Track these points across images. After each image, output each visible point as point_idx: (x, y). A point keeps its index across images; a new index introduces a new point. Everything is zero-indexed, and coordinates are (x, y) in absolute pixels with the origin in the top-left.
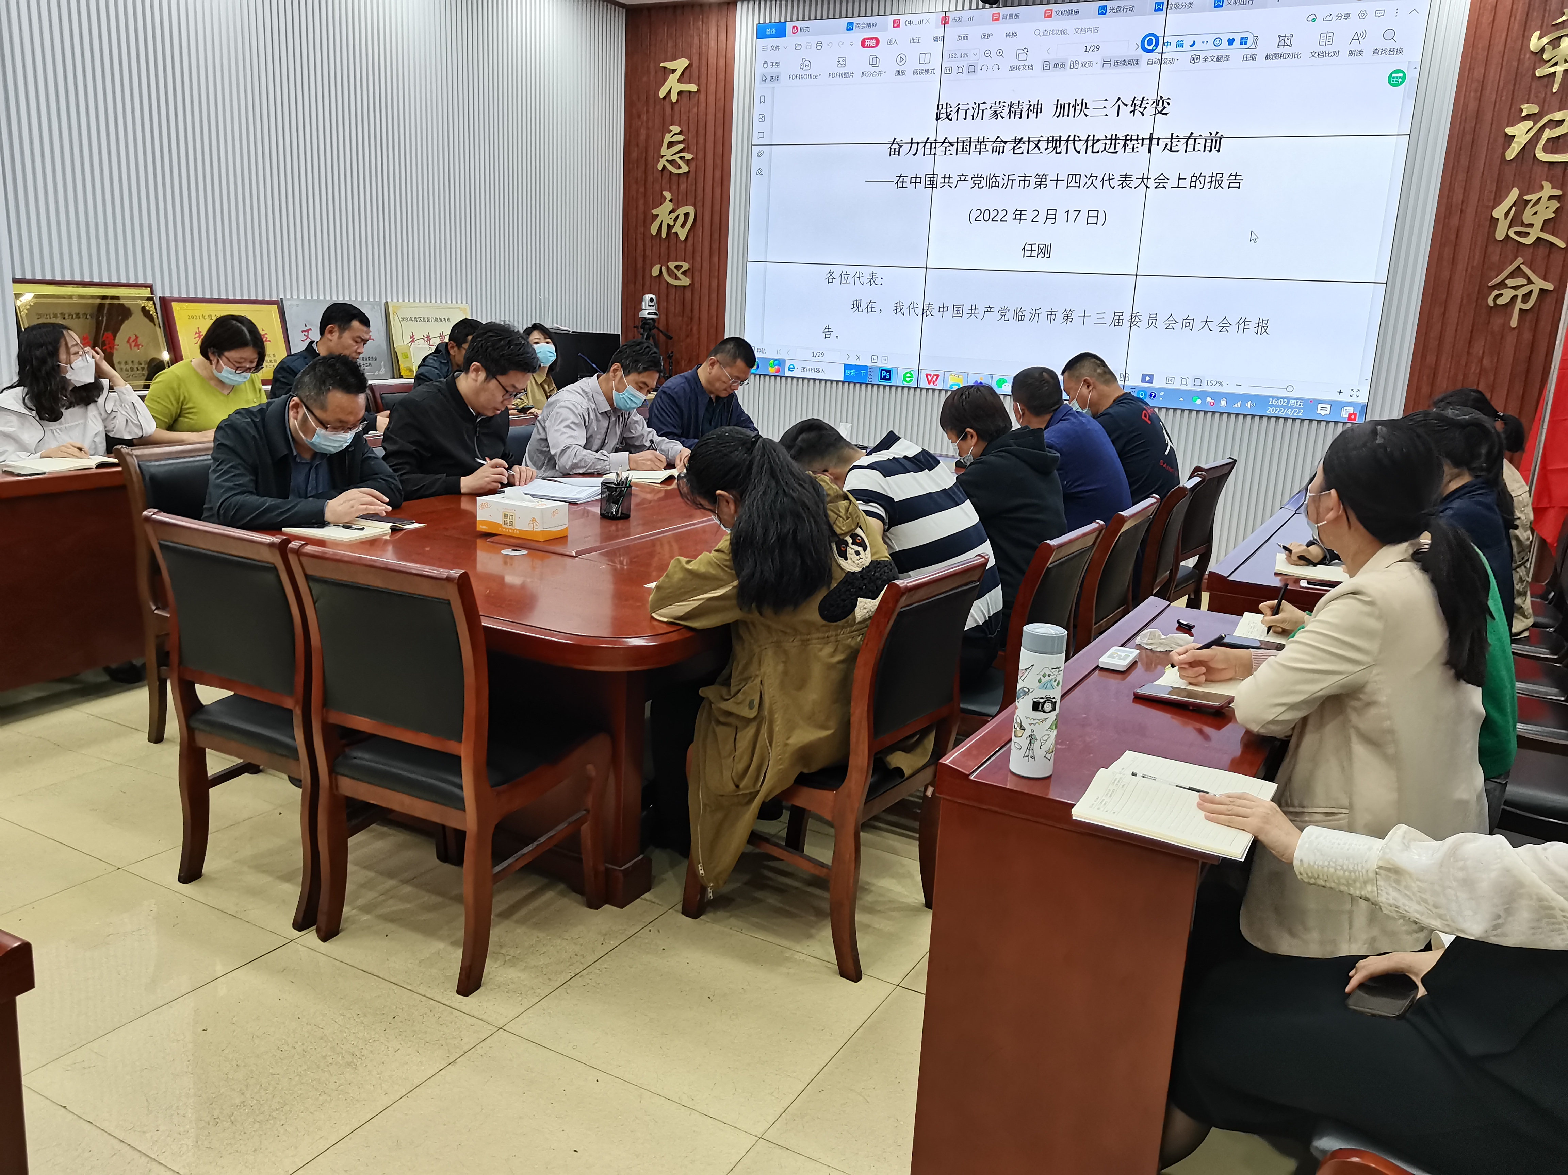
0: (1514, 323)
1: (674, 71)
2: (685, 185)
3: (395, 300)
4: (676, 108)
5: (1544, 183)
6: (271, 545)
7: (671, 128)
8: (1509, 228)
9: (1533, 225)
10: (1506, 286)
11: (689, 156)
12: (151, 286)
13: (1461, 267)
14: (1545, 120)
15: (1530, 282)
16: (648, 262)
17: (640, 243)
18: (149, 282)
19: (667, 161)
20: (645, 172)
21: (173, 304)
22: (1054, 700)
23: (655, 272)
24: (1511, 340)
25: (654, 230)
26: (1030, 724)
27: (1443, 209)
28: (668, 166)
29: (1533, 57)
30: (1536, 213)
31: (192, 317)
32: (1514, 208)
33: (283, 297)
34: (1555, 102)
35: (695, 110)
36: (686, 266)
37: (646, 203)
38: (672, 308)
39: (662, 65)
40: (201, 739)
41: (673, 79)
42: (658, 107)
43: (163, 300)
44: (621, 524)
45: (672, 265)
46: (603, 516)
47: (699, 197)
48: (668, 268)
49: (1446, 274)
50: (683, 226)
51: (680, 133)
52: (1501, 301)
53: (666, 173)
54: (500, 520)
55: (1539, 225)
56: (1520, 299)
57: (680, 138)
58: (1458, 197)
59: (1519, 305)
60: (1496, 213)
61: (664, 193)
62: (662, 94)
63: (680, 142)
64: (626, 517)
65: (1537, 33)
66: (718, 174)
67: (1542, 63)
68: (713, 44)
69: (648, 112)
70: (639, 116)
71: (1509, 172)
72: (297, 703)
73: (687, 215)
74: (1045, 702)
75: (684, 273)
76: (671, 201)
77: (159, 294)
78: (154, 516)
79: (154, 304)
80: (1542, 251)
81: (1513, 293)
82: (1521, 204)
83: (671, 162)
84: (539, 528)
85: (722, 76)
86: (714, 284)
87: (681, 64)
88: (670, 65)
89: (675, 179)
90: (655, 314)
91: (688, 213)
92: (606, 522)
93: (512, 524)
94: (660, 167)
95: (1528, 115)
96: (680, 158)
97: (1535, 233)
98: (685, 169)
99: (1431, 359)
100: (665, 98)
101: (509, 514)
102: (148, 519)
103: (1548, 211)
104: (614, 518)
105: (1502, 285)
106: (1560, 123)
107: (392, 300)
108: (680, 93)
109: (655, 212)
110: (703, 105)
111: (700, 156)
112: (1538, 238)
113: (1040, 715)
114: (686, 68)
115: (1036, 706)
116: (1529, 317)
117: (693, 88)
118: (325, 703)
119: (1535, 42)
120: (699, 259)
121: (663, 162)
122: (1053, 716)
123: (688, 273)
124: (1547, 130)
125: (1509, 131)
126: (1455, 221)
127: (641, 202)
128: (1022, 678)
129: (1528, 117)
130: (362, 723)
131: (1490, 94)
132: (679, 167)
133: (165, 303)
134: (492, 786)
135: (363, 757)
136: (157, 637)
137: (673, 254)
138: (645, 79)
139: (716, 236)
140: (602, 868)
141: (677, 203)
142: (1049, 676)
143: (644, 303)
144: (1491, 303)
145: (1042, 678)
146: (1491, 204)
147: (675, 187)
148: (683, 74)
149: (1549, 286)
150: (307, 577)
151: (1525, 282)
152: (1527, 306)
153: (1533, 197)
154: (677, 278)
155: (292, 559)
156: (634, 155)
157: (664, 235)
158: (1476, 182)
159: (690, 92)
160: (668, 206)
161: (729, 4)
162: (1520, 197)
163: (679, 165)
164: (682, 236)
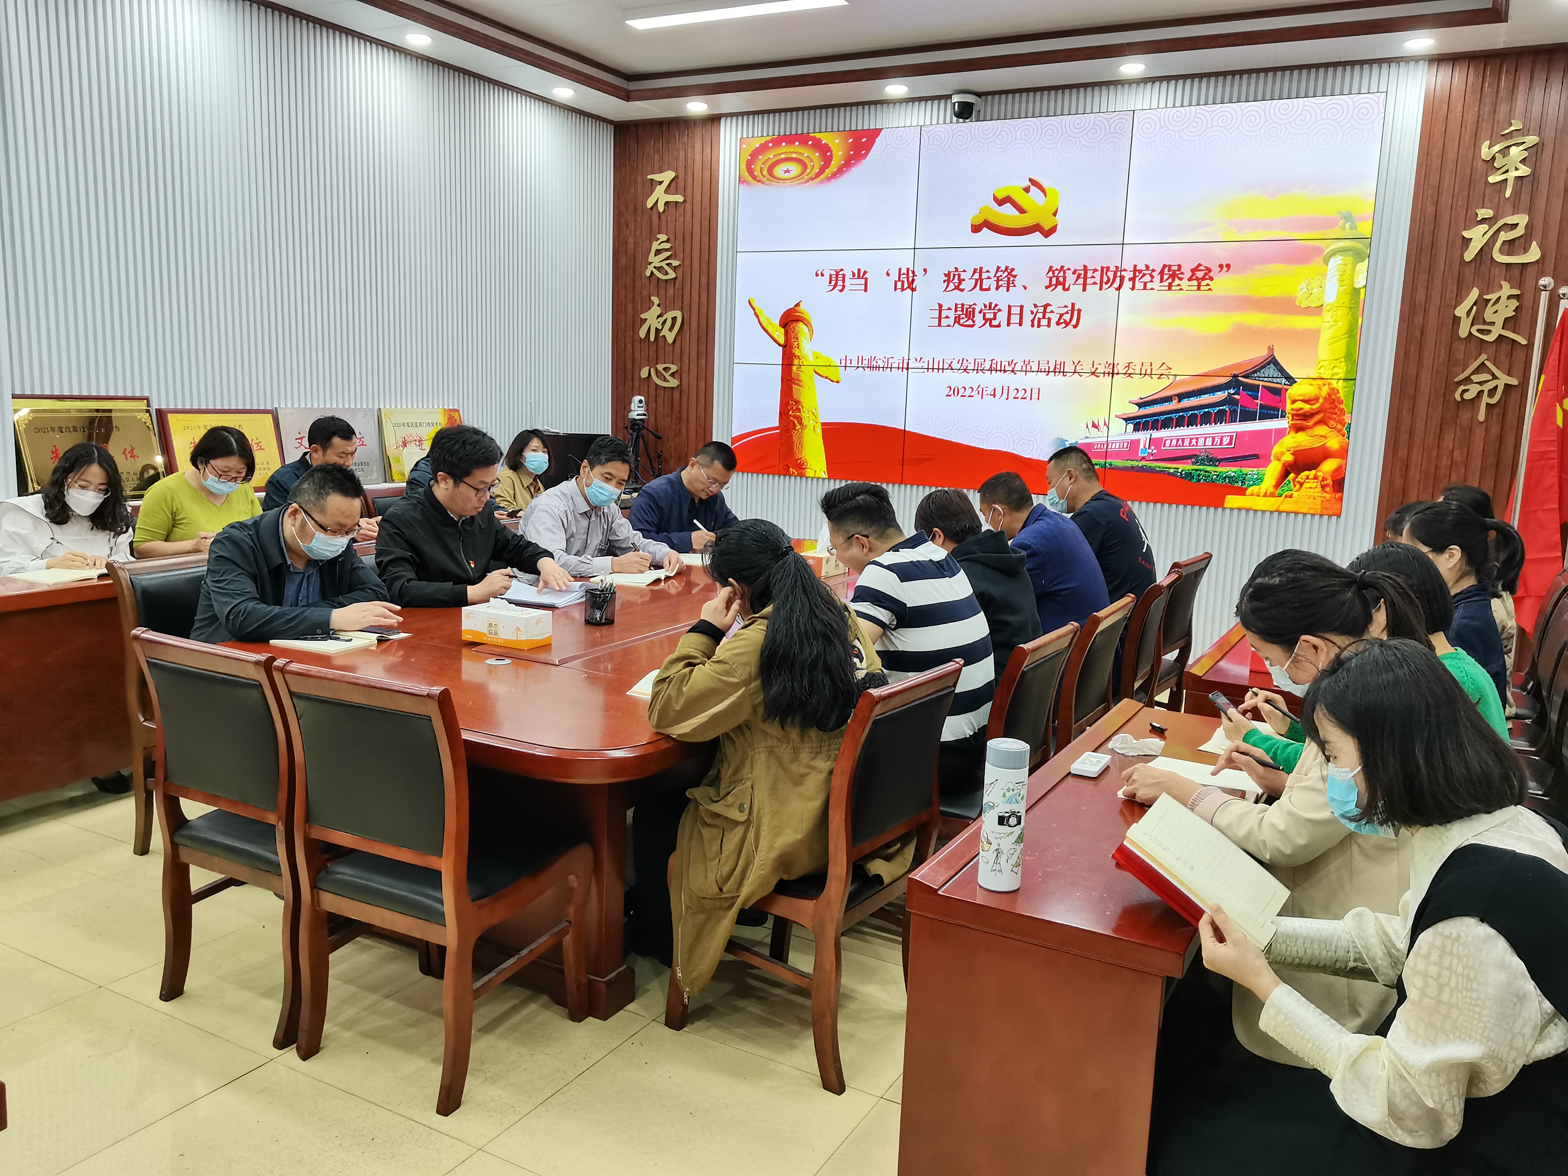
0: (1482, 417)
1: (661, 183)
2: (673, 290)
3: (388, 407)
4: (663, 217)
5: (1502, 283)
6: (257, 663)
7: (658, 236)
8: (1472, 325)
9: (1494, 323)
10: (1472, 382)
11: (675, 263)
12: (147, 399)
13: (1427, 362)
14: (1500, 223)
15: (1495, 377)
16: (637, 365)
17: (629, 346)
18: (146, 394)
19: (655, 267)
20: (633, 279)
21: (169, 415)
22: (1019, 814)
23: (644, 373)
24: (1479, 433)
25: (642, 333)
26: (996, 838)
27: (1407, 308)
28: (656, 272)
29: (1485, 164)
30: (1496, 312)
31: (188, 428)
32: (1475, 308)
33: (277, 406)
34: (1509, 207)
35: (682, 219)
36: (674, 368)
37: (634, 308)
38: (661, 409)
39: (649, 177)
40: (185, 855)
41: (659, 192)
42: (646, 216)
43: (159, 412)
44: (605, 630)
45: (660, 367)
46: (589, 622)
47: (686, 302)
48: (657, 370)
49: (1413, 371)
50: (671, 329)
51: (668, 241)
52: (1468, 396)
53: (654, 280)
54: (484, 629)
55: (1500, 322)
56: (1486, 393)
57: (668, 245)
58: (1421, 296)
59: (1485, 399)
60: (1458, 312)
61: (652, 298)
62: (650, 204)
63: (667, 250)
64: (610, 622)
65: (1487, 143)
66: (704, 280)
67: (1494, 170)
68: (698, 157)
69: (635, 221)
70: (627, 226)
71: (1468, 274)
72: (279, 819)
73: (674, 319)
74: (1010, 816)
75: (672, 375)
76: (659, 305)
77: (155, 406)
78: (142, 635)
79: (150, 415)
80: (1505, 347)
81: (1479, 388)
82: (1481, 303)
83: (659, 269)
84: (522, 637)
85: (707, 187)
86: (702, 384)
87: (667, 176)
88: (657, 177)
89: (662, 285)
90: (645, 415)
91: (676, 317)
92: (591, 629)
93: (496, 633)
94: (648, 274)
95: (1483, 219)
96: (668, 264)
97: (1497, 331)
98: (672, 275)
99: (1403, 453)
100: (652, 208)
101: (494, 623)
102: (136, 638)
103: (1507, 309)
104: (598, 624)
105: (1468, 380)
106: (1513, 227)
107: (385, 407)
108: (667, 203)
109: (643, 316)
110: (689, 215)
111: (687, 262)
112: (1500, 335)
113: (1005, 829)
114: (673, 179)
115: (1002, 821)
116: (1496, 411)
117: (679, 198)
118: (308, 819)
119: (1486, 151)
120: (687, 361)
121: (650, 268)
122: (1018, 830)
123: (676, 375)
124: (1502, 233)
125: (1467, 234)
126: (1419, 319)
127: (630, 307)
128: (987, 793)
129: (1484, 221)
130: (344, 839)
131: (1446, 199)
132: (667, 273)
133: (161, 415)
134: (473, 901)
135: (344, 872)
136: (145, 748)
137: (661, 357)
138: (632, 190)
139: (703, 339)
140: (584, 980)
141: (665, 307)
142: (1013, 790)
143: (633, 405)
144: (1458, 398)
145: (1007, 792)
146: (1454, 303)
147: (662, 292)
148: (669, 185)
149: (1514, 382)
150: (291, 694)
151: (1490, 377)
152: (1493, 401)
153: (1493, 297)
154: (665, 380)
155: (277, 676)
156: (623, 262)
157: (652, 338)
158: (1438, 281)
159: (676, 202)
160: (656, 310)
161: (714, 120)
162: (1480, 295)
163: (667, 272)
164: (670, 339)
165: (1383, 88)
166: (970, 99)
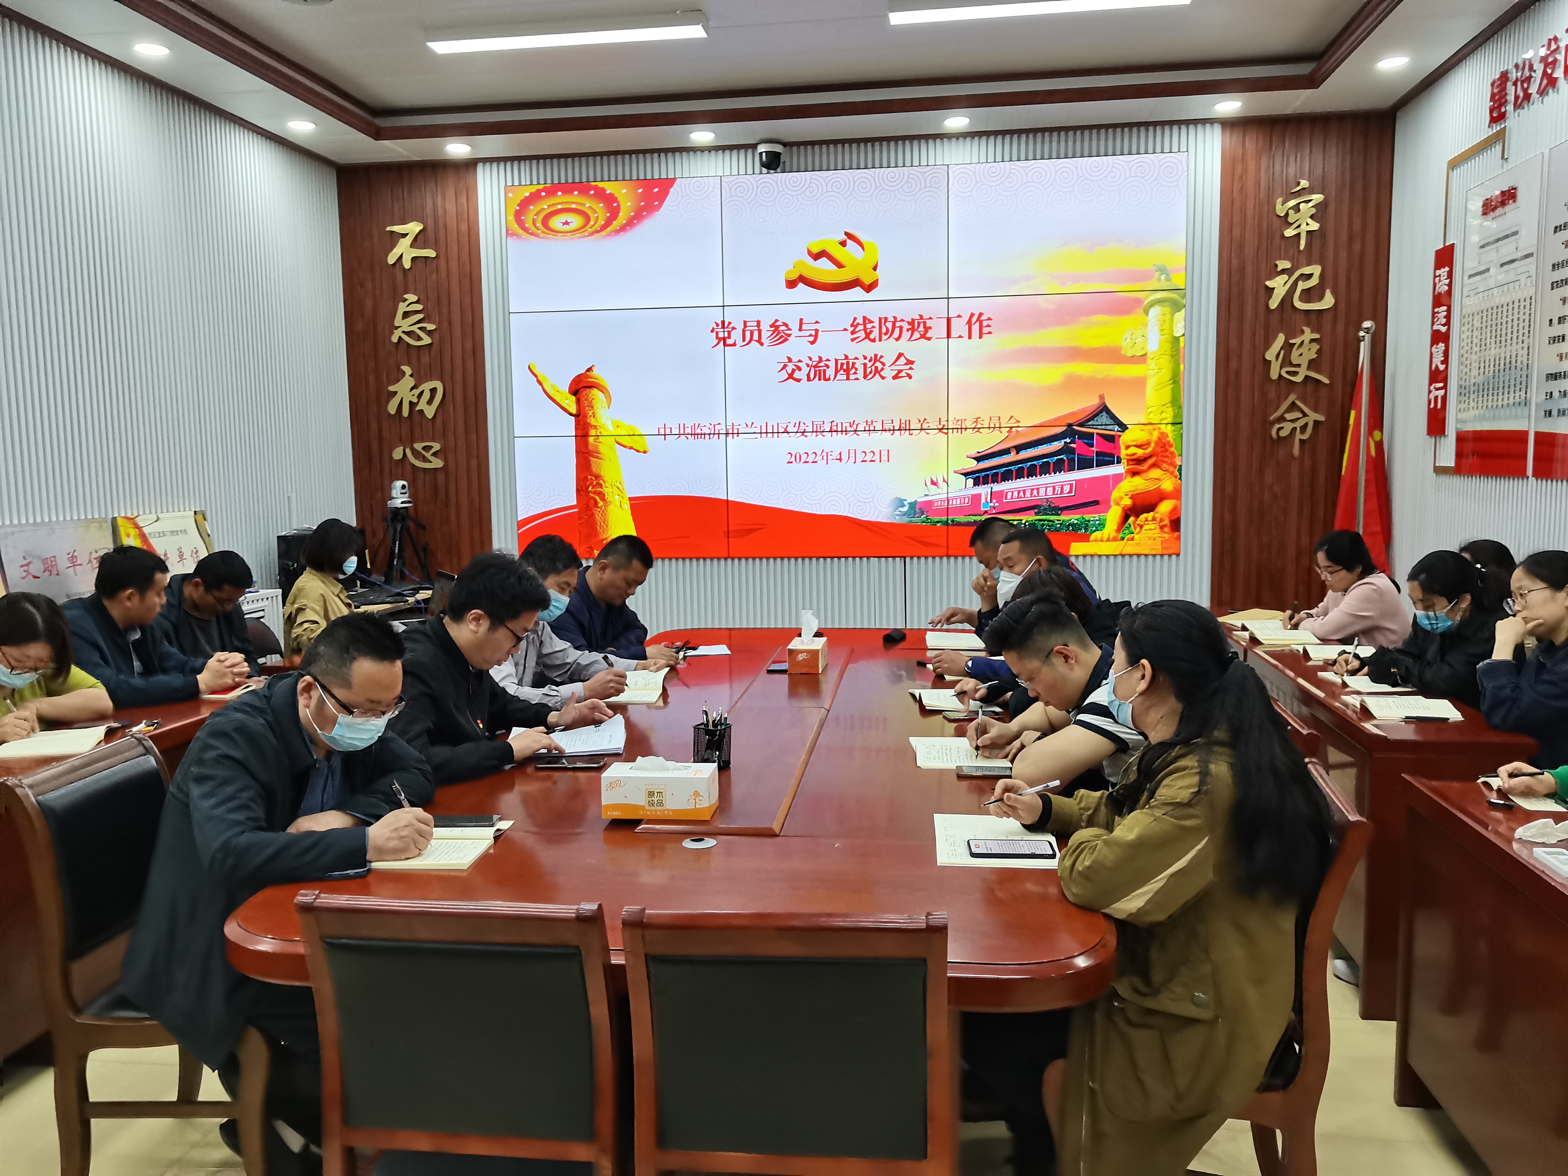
0: (1296, 451)
1: (404, 235)
2: (428, 358)
4: (410, 276)
5: (1305, 328)
7: (405, 296)
8: (1281, 368)
9: (1300, 365)
10: (1285, 420)
11: (431, 327)
13: (1244, 404)
14: (1297, 274)
15: (1305, 415)
16: (386, 445)
19: (403, 332)
20: (375, 346)
23: (398, 454)
24: (1295, 467)
25: (392, 408)
27: (1222, 355)
28: (406, 338)
29: (1279, 220)
30: (1301, 355)
32: (1282, 351)
34: (1303, 259)
35: (435, 277)
36: (436, 447)
37: (379, 379)
39: (388, 229)
41: (404, 245)
42: (386, 274)
45: (418, 446)
47: (447, 371)
49: (1231, 411)
50: (430, 402)
51: (418, 302)
52: (1283, 434)
53: (402, 347)
55: (1305, 365)
56: (1298, 430)
57: (419, 307)
58: (1234, 342)
59: (1298, 436)
60: (1268, 356)
61: (402, 367)
62: (391, 259)
63: (418, 312)
65: (1279, 201)
66: (469, 345)
67: (1289, 225)
68: (450, 208)
69: (374, 279)
70: (362, 286)
71: (1274, 320)
73: (433, 391)
75: (435, 454)
76: (411, 376)
80: (1310, 387)
81: (1292, 425)
82: (1288, 347)
83: (409, 334)
85: (464, 240)
86: (474, 463)
87: (414, 228)
88: (397, 229)
89: (414, 352)
90: (409, 502)
91: (435, 389)
94: (395, 339)
95: (1283, 269)
96: (420, 328)
97: (1303, 372)
98: (427, 340)
99: (1229, 490)
100: (394, 264)
101: (656, 791)
103: (1310, 352)
105: (1282, 419)
106: (1309, 277)
109: (392, 388)
110: (443, 271)
111: (445, 325)
112: (1306, 376)
114: (421, 231)
116: (1307, 446)
117: (431, 253)
119: (1279, 208)
120: (452, 438)
121: (398, 333)
123: (439, 454)
124: (1300, 283)
125: (1269, 283)
126: (1233, 364)
127: (372, 378)
131: (1248, 252)
132: (419, 338)
137: (418, 434)
138: (368, 243)
139: (472, 411)
141: (419, 378)
143: (392, 491)
144: (1274, 436)
146: (1263, 347)
147: (414, 361)
148: (416, 238)
149: (1321, 418)
151: (1300, 415)
152: (1305, 437)
153: (1297, 341)
154: (425, 460)
156: (359, 326)
157: (405, 412)
158: (1247, 331)
159: (427, 258)
160: (408, 381)
161: (470, 165)
162: (1286, 341)
163: (419, 336)
164: (430, 412)
165: (1184, 148)
166: (778, 148)
